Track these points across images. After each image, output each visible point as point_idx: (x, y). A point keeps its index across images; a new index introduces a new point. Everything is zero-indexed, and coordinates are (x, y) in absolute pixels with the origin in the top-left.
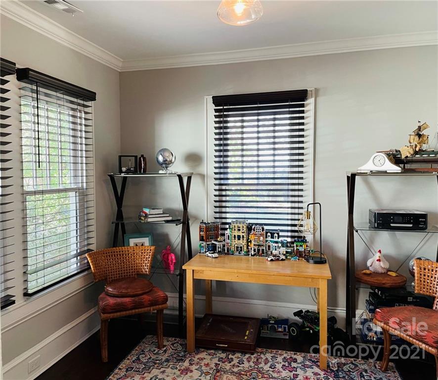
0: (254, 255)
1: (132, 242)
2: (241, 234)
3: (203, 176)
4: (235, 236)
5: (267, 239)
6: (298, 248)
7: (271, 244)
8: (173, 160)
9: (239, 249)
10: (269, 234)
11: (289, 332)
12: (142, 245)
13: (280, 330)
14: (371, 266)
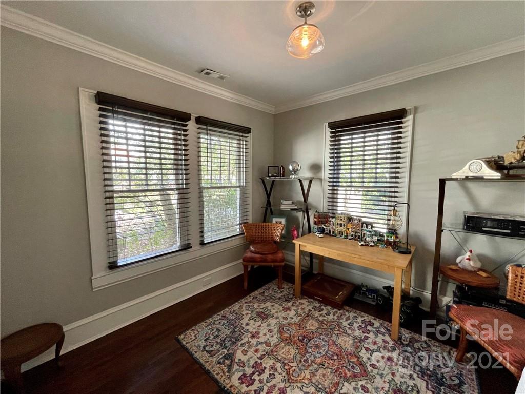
0: (351, 239)
1: (274, 220)
2: (343, 223)
3: (321, 180)
4: (338, 223)
5: (363, 228)
6: (388, 238)
7: (365, 232)
8: (299, 168)
9: (341, 233)
10: (364, 225)
11: (377, 300)
12: (280, 223)
13: (370, 297)
14: (460, 262)
